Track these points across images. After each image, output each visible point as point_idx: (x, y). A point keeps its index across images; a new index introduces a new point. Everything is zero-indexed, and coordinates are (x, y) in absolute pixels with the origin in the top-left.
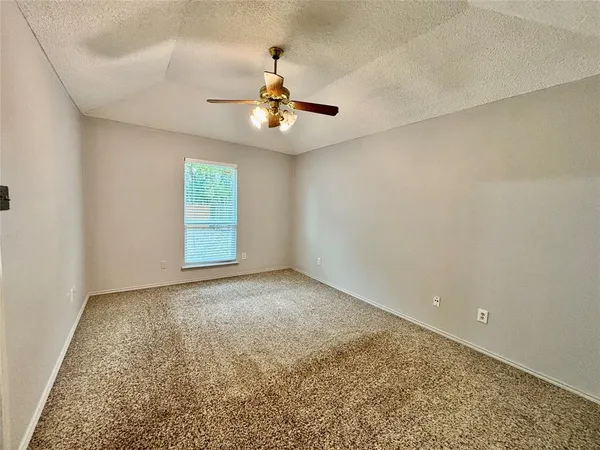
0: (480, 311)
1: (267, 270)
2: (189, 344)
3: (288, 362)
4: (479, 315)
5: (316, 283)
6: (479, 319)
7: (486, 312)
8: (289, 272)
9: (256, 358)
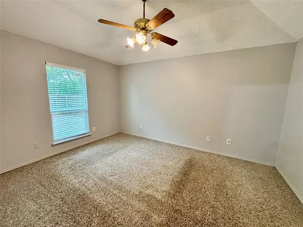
0: (228, 140)
1: (108, 135)
2: (99, 198)
3: (167, 187)
4: (227, 142)
5: (142, 138)
6: (227, 143)
7: (230, 140)
8: (121, 135)
9: (149, 192)
